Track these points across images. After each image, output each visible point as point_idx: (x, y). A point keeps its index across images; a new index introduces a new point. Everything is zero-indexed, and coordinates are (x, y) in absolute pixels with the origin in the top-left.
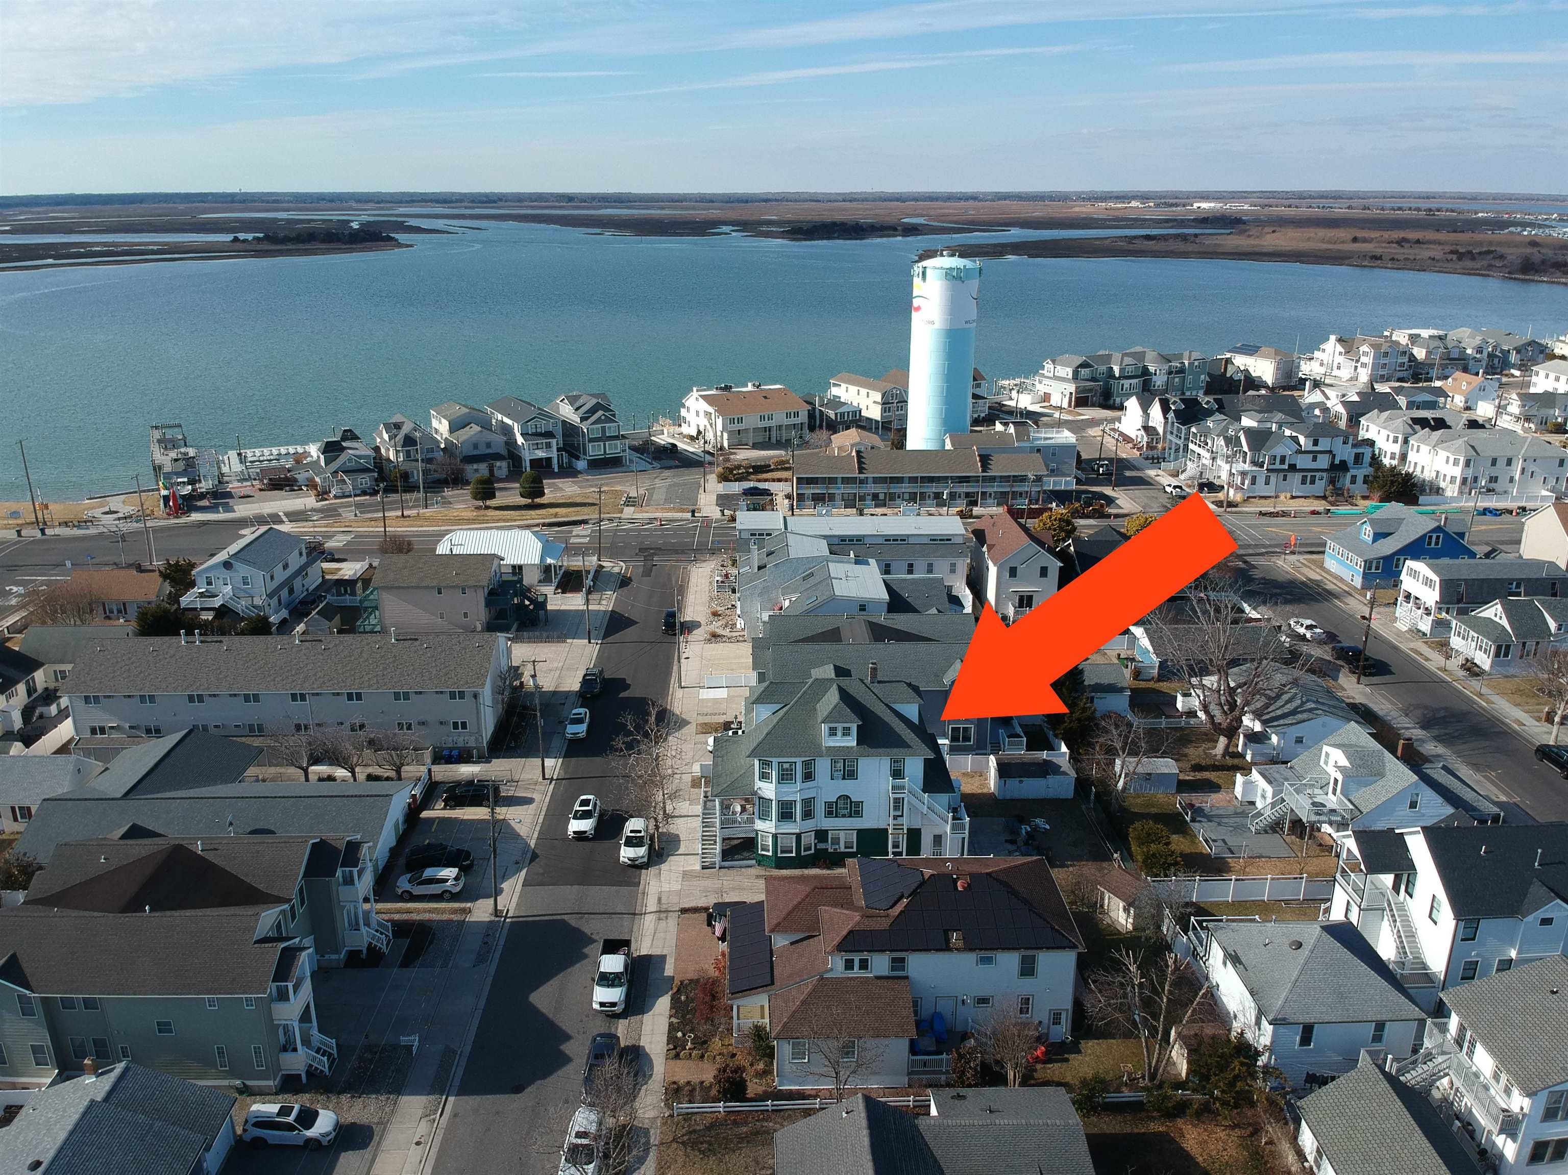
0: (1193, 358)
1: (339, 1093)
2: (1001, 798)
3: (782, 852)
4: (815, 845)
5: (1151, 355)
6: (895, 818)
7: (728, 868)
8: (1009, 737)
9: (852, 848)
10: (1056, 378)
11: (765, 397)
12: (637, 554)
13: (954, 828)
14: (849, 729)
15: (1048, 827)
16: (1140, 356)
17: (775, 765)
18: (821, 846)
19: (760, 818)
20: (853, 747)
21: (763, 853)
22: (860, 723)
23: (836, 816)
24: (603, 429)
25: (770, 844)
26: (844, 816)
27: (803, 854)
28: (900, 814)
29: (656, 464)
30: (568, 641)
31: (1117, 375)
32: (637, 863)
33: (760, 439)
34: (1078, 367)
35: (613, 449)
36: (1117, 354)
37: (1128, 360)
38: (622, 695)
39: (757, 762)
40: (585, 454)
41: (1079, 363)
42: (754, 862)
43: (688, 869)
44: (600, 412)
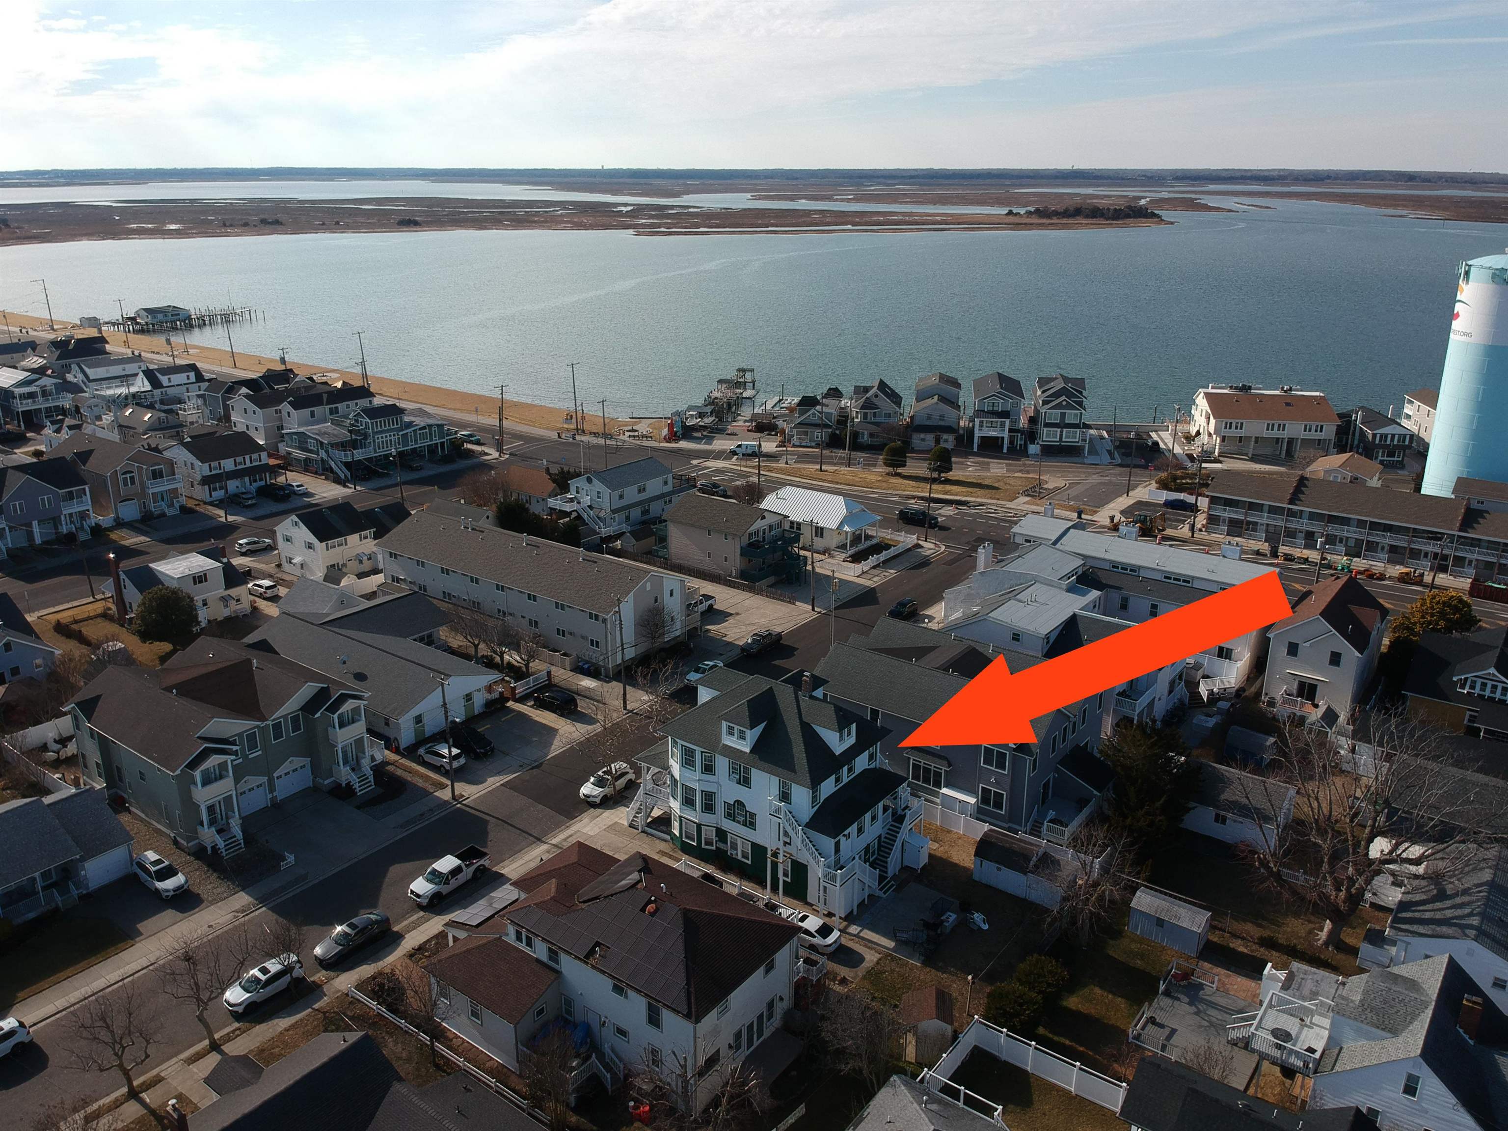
1: (215, 871)
2: (976, 879)
3: (687, 837)
4: (716, 842)
8: (1051, 821)
9: (748, 859)
11: (1291, 404)
14: (745, 733)
15: (986, 927)
17: (679, 747)
18: (721, 846)
20: (745, 753)
21: (674, 832)
23: (734, 820)
24: (1063, 415)
26: (739, 822)
27: (703, 846)
30: (797, 603)
32: (589, 800)
35: (1071, 437)
38: (777, 662)
40: (1040, 440)
42: (668, 837)
43: (620, 821)
44: (1064, 398)
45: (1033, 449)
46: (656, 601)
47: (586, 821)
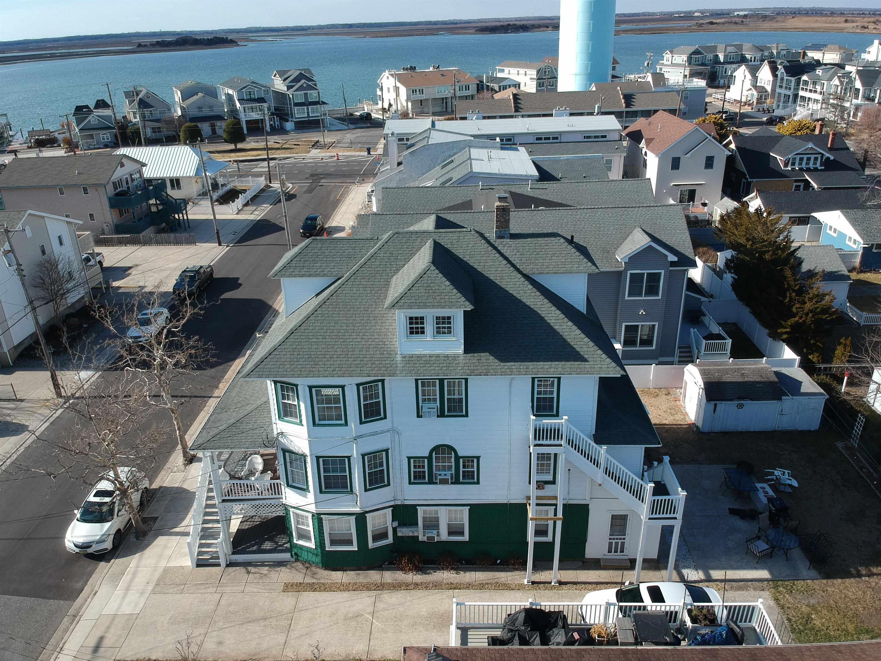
0: (779, 49)
2: (706, 430)
3: (333, 542)
4: (395, 530)
5: (746, 46)
6: (541, 485)
7: (246, 564)
8: (706, 338)
9: (462, 533)
10: (673, 65)
11: (443, 75)
12: (307, 178)
13: (654, 508)
14: (447, 320)
15: (795, 484)
16: (740, 47)
17: (304, 392)
18: (404, 532)
19: (288, 485)
20: (455, 357)
21: (301, 542)
22: (470, 307)
23: (431, 482)
24: (306, 94)
25: (311, 528)
26: (444, 482)
27: (371, 545)
28: (550, 478)
29: (351, 126)
30: (198, 244)
31: (722, 61)
32: (90, 551)
33: (438, 109)
34: (691, 54)
35: (314, 112)
36: (722, 45)
37: (730, 49)
39: (270, 386)
40: (292, 117)
41: (692, 51)
42: (287, 556)
43: (174, 564)
44: (303, 81)
45: (289, 125)
46: (43, 252)
47: (103, 590)
